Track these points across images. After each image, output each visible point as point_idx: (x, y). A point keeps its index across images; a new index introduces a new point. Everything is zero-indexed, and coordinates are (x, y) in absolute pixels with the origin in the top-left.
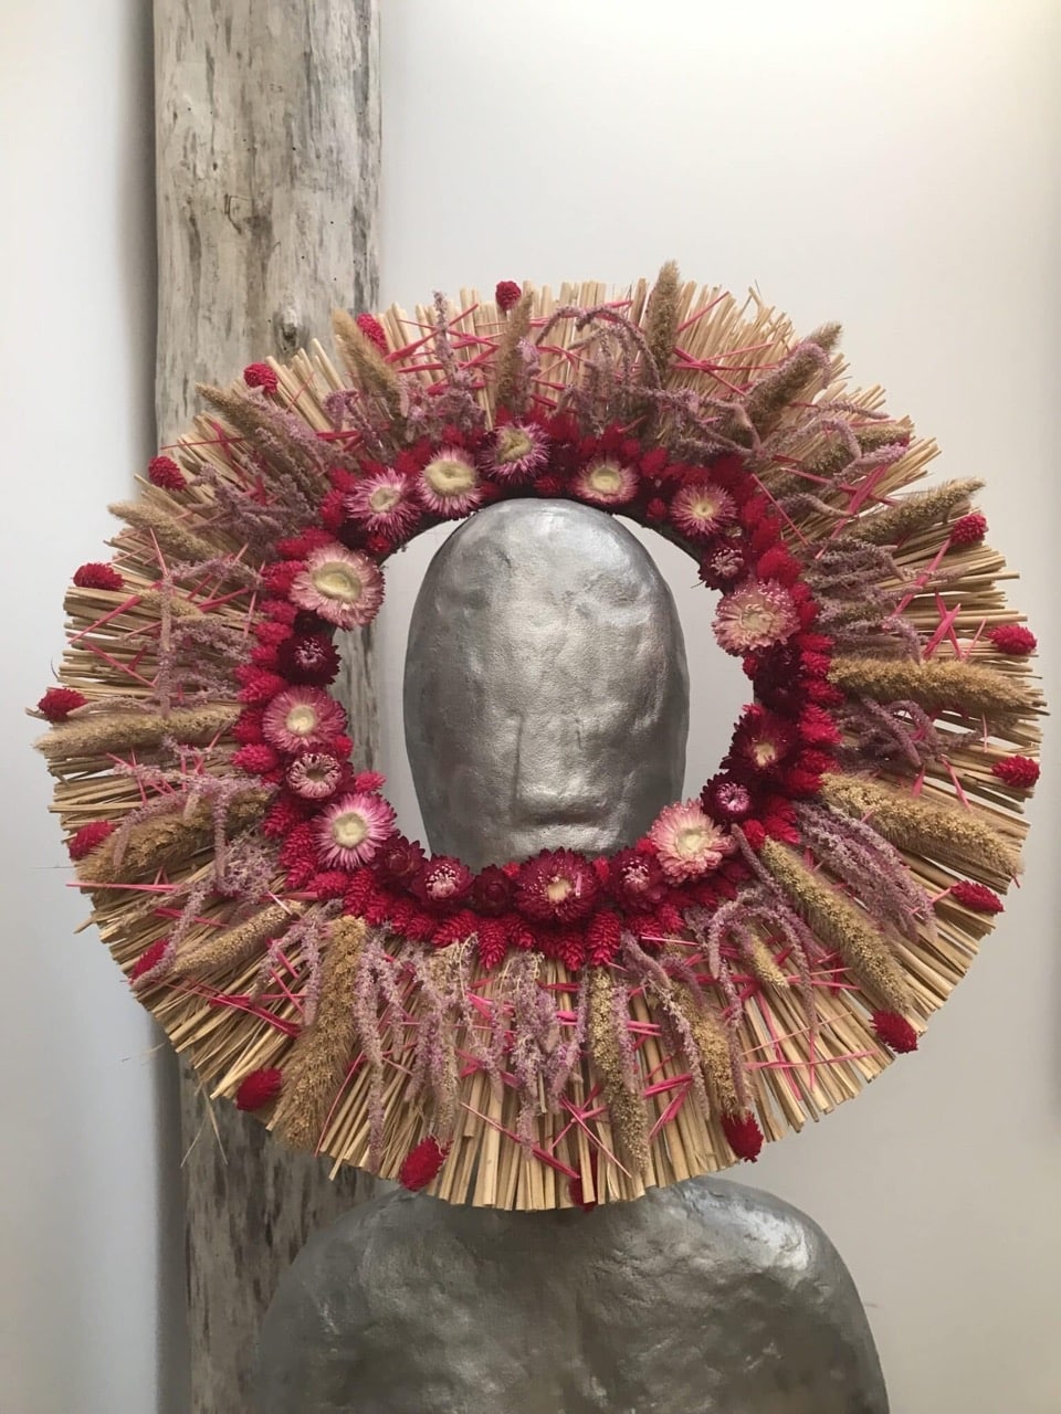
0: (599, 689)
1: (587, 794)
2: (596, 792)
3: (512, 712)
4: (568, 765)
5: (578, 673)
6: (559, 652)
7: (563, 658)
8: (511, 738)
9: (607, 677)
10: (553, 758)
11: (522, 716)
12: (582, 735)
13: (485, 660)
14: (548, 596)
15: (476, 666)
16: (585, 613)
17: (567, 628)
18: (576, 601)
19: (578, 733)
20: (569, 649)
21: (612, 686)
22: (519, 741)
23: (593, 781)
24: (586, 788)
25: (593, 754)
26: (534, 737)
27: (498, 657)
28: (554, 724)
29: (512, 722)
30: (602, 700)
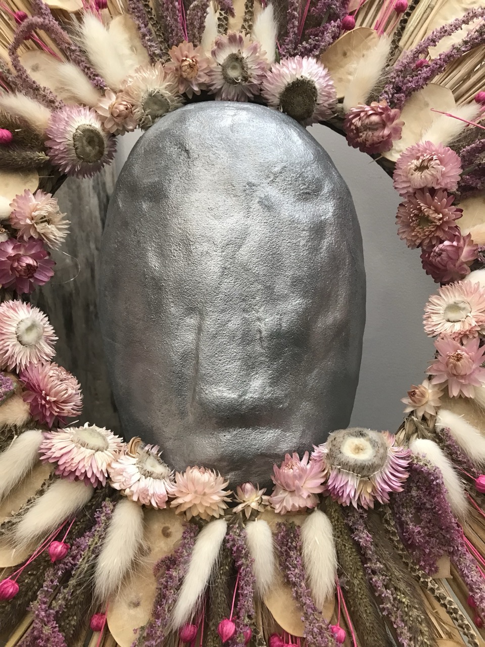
0: (281, 286)
1: (269, 396)
2: (279, 393)
3: (191, 310)
4: (250, 365)
5: (260, 270)
6: (240, 247)
7: (244, 254)
8: (190, 337)
9: (289, 273)
10: (234, 359)
11: (201, 314)
12: (264, 333)
13: (162, 254)
14: (229, 187)
15: (154, 262)
16: (267, 206)
17: (249, 222)
18: (257, 193)
19: (260, 332)
20: (251, 243)
21: (296, 282)
22: (198, 340)
23: (275, 381)
24: (268, 389)
25: (275, 353)
26: (214, 337)
27: (176, 252)
28: (235, 323)
29: (191, 321)
30: (285, 297)
